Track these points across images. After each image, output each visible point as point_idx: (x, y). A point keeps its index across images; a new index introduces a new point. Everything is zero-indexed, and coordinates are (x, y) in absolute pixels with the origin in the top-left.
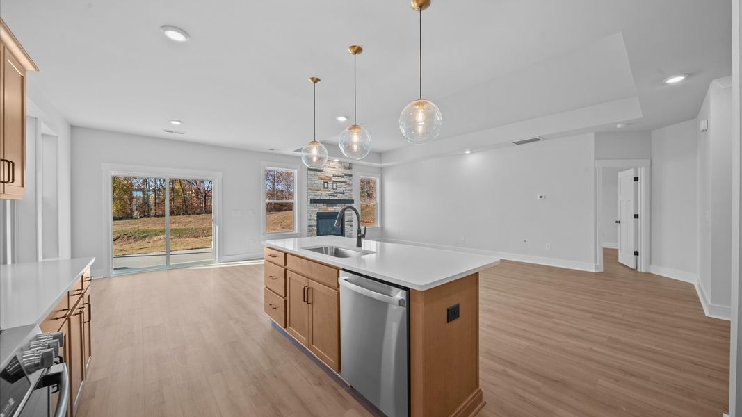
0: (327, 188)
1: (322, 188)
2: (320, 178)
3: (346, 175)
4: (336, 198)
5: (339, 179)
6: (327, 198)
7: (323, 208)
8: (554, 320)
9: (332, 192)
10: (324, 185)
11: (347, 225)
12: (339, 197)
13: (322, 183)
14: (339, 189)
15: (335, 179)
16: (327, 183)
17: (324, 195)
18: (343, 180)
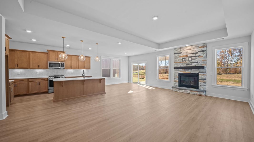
0: (185, 61)
1: (181, 61)
2: (180, 57)
3: (199, 52)
4: (192, 66)
5: (194, 55)
6: (185, 66)
7: (182, 71)
8: (56, 123)
9: (188, 62)
10: (183, 60)
11: (201, 81)
12: (194, 65)
13: (182, 59)
14: (193, 61)
15: (191, 55)
16: (184, 58)
17: (183, 65)
18: (197, 55)
